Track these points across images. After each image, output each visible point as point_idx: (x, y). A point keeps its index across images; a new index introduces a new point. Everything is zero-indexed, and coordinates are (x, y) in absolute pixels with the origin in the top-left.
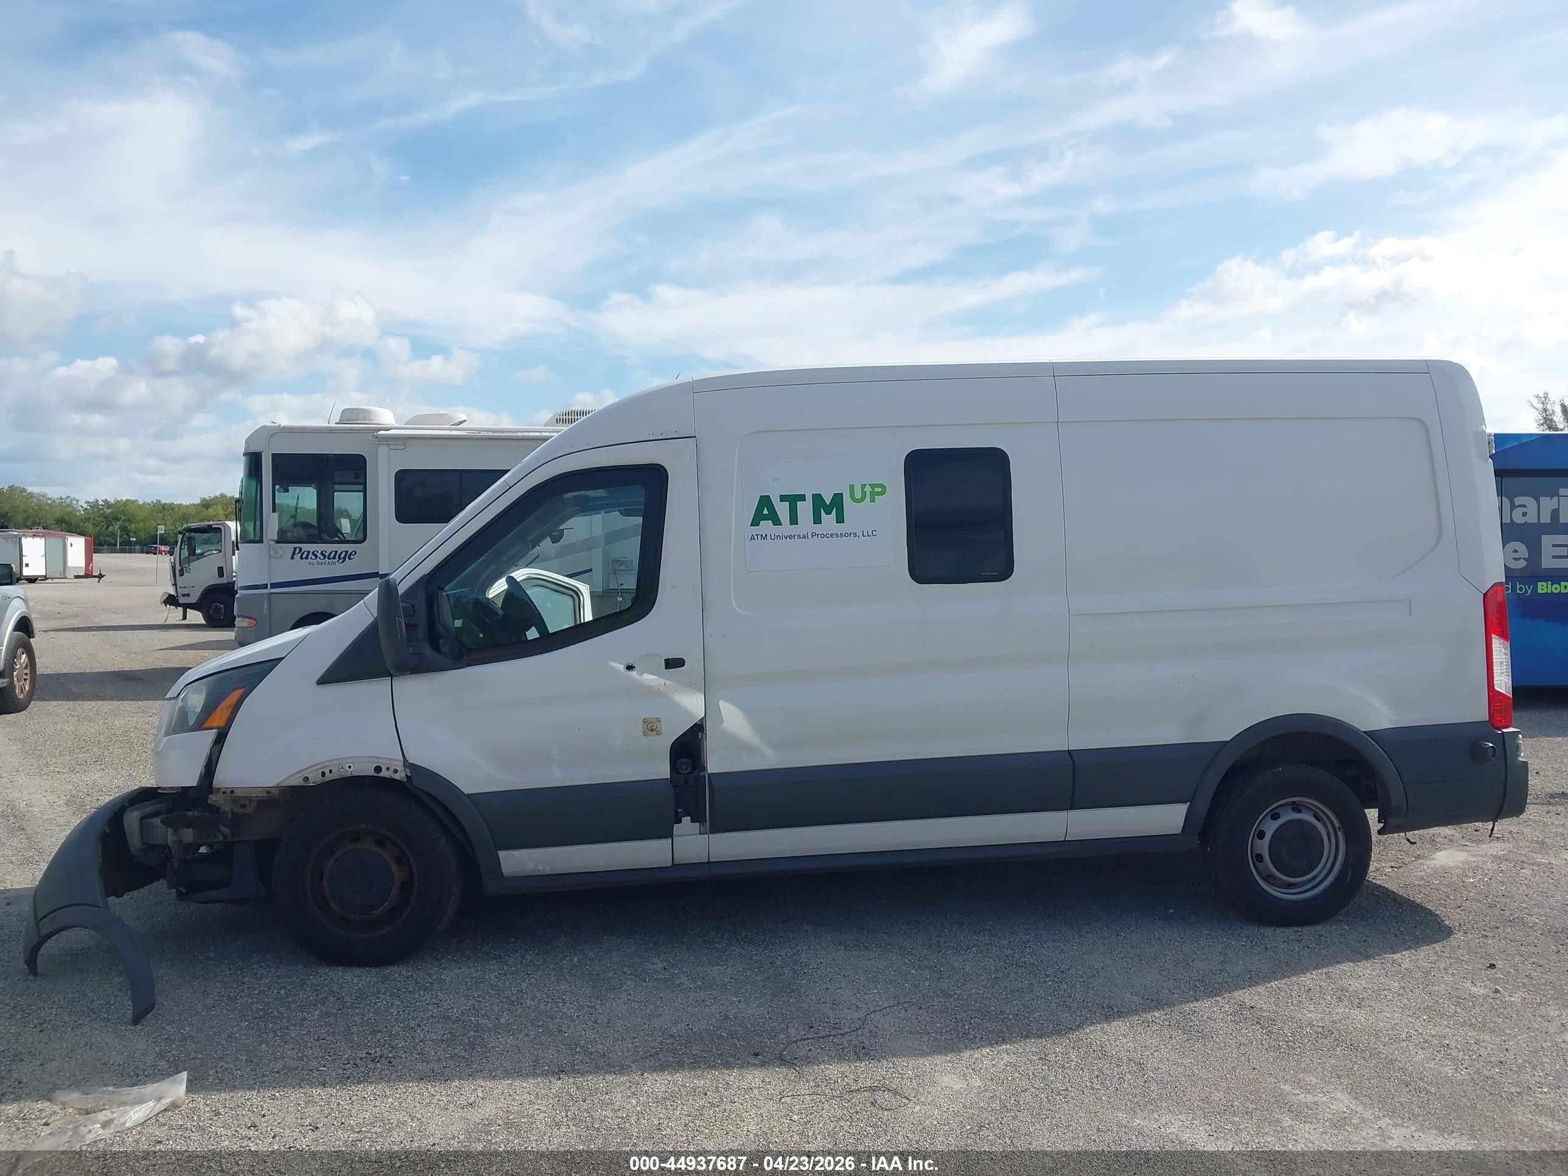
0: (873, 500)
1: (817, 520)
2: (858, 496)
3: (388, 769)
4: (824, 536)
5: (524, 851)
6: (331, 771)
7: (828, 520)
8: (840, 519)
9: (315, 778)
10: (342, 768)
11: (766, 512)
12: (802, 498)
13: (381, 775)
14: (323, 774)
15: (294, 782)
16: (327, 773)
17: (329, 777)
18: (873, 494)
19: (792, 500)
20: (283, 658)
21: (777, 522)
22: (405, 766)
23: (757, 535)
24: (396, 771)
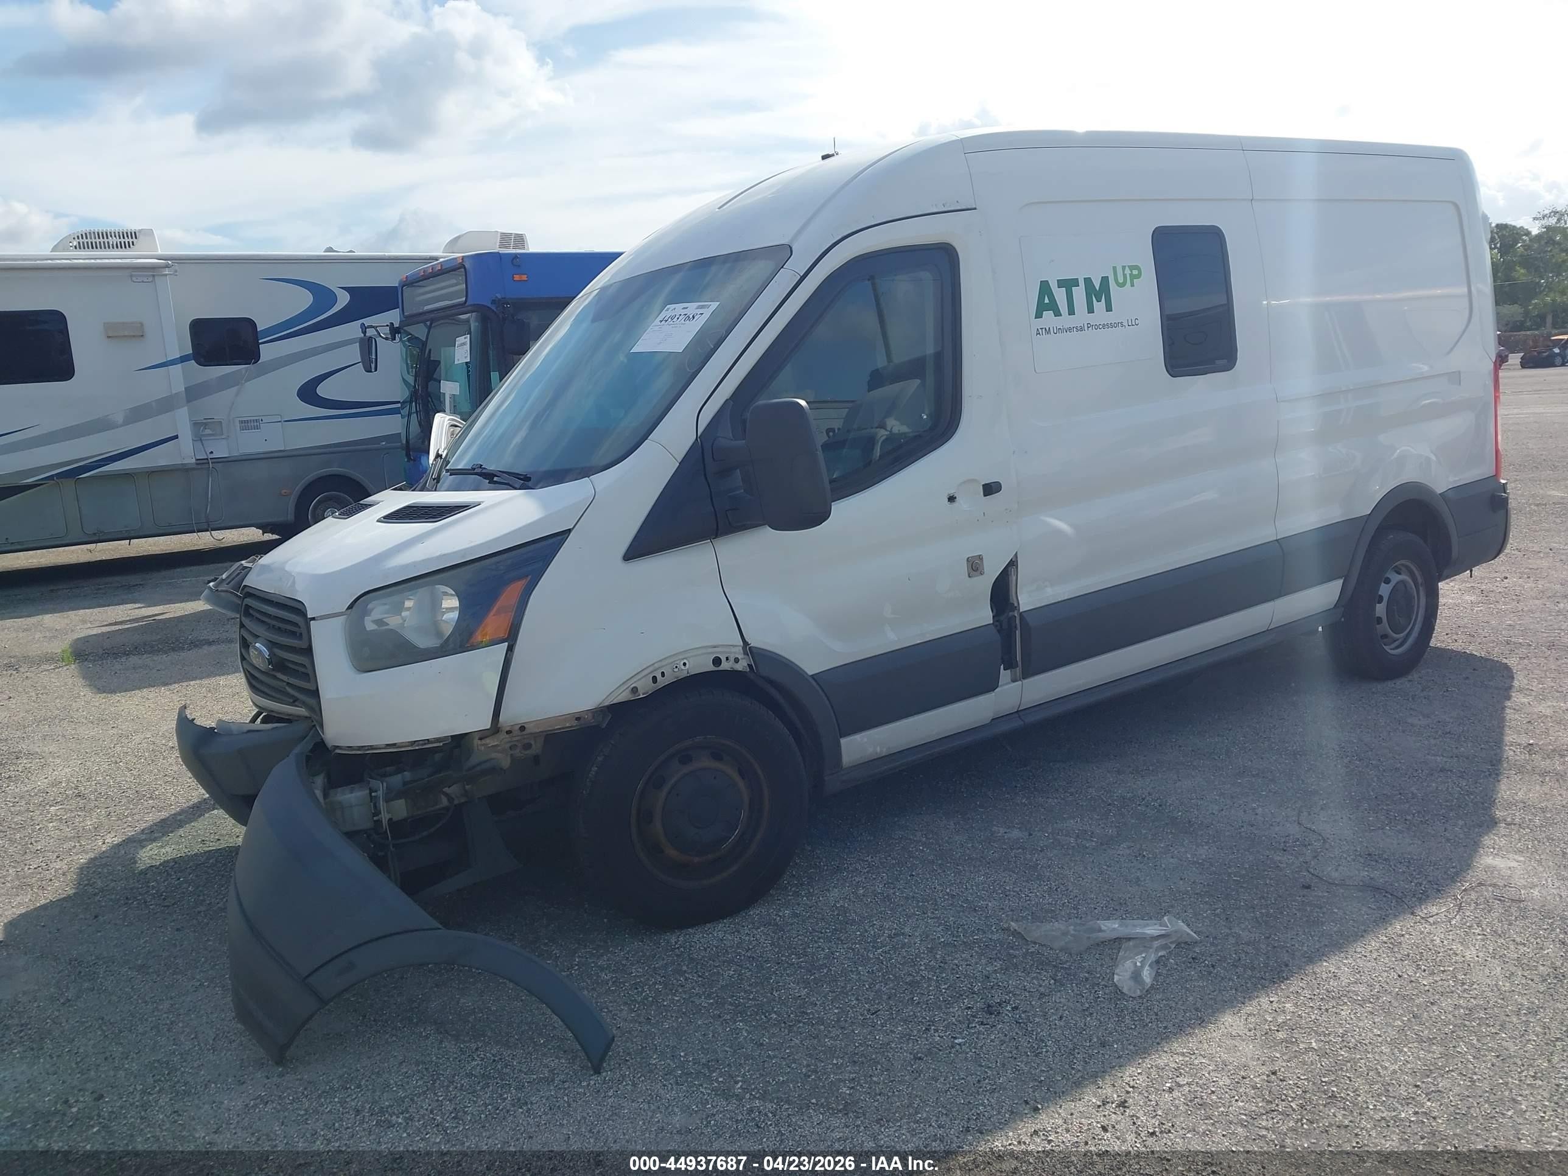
0: (1132, 285)
1: (1091, 310)
2: (1121, 280)
3: (727, 659)
4: (1097, 327)
5: (864, 734)
6: (663, 674)
7: (1099, 306)
8: (1109, 308)
9: (645, 687)
10: (676, 667)
11: (1047, 301)
12: (1075, 282)
13: (721, 668)
14: (655, 679)
15: (619, 697)
16: (659, 677)
17: (662, 682)
18: (1132, 277)
19: (1068, 285)
20: (569, 531)
21: (1058, 313)
22: (745, 653)
23: (1042, 329)
24: (737, 660)
